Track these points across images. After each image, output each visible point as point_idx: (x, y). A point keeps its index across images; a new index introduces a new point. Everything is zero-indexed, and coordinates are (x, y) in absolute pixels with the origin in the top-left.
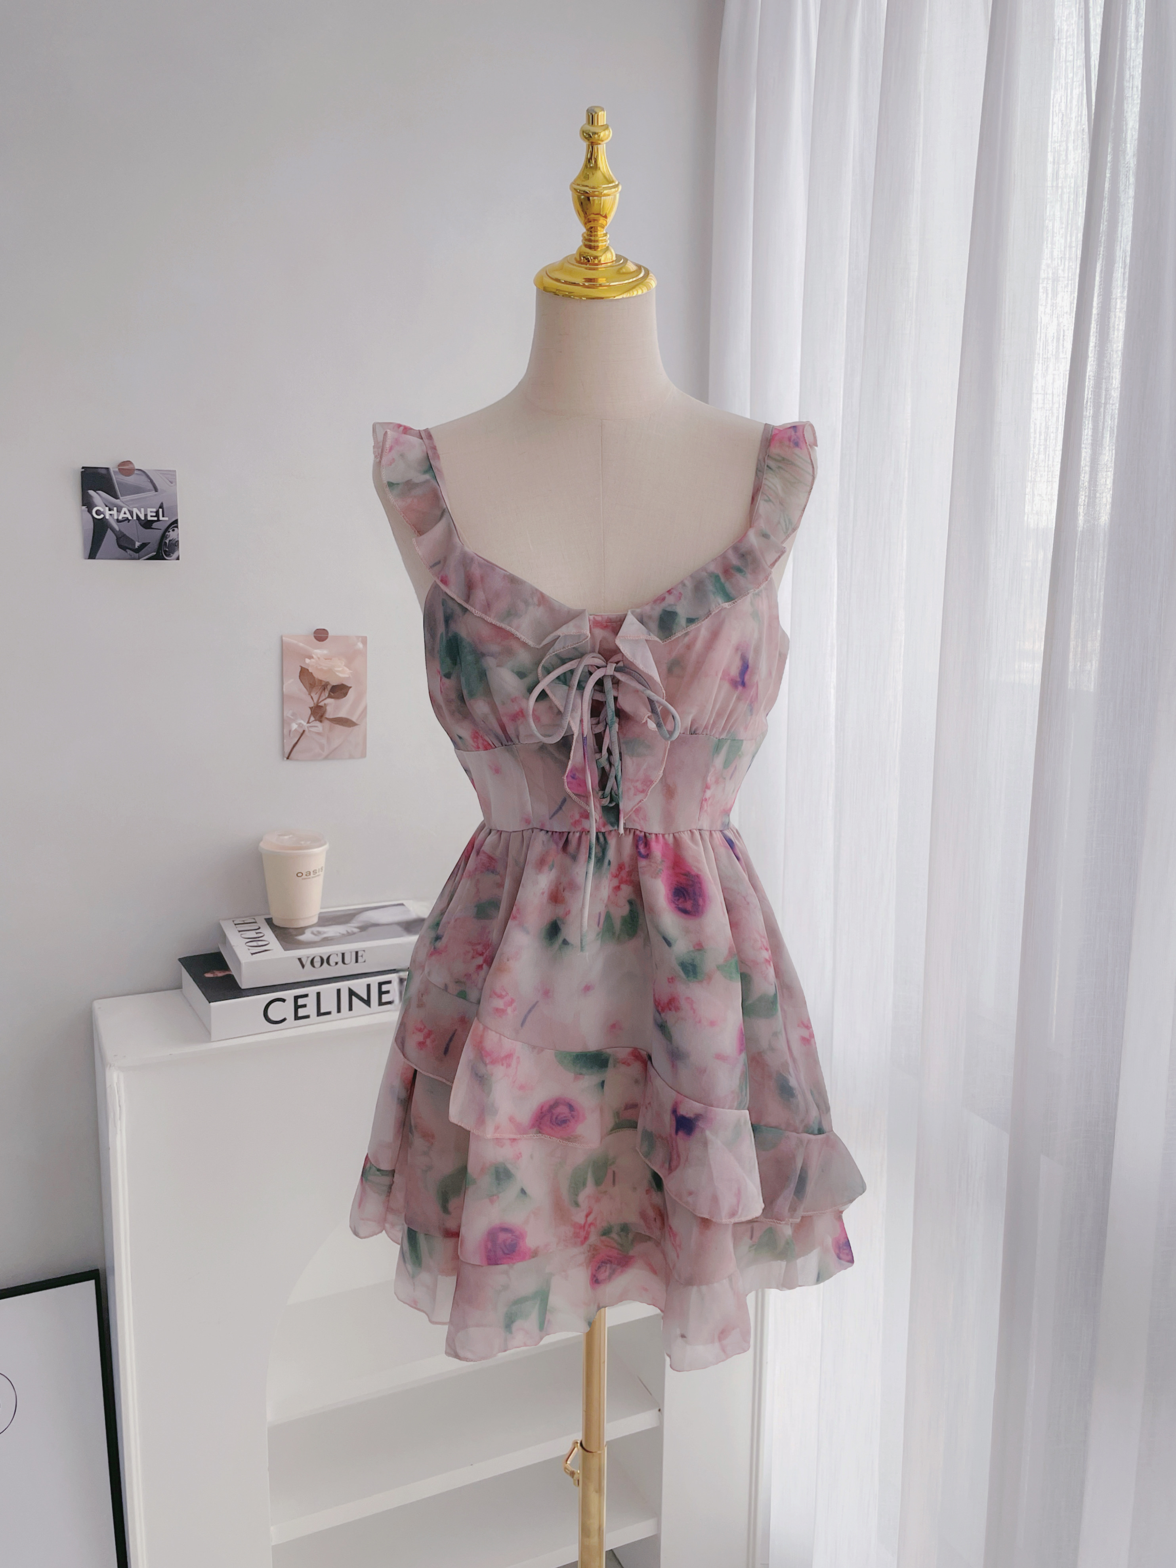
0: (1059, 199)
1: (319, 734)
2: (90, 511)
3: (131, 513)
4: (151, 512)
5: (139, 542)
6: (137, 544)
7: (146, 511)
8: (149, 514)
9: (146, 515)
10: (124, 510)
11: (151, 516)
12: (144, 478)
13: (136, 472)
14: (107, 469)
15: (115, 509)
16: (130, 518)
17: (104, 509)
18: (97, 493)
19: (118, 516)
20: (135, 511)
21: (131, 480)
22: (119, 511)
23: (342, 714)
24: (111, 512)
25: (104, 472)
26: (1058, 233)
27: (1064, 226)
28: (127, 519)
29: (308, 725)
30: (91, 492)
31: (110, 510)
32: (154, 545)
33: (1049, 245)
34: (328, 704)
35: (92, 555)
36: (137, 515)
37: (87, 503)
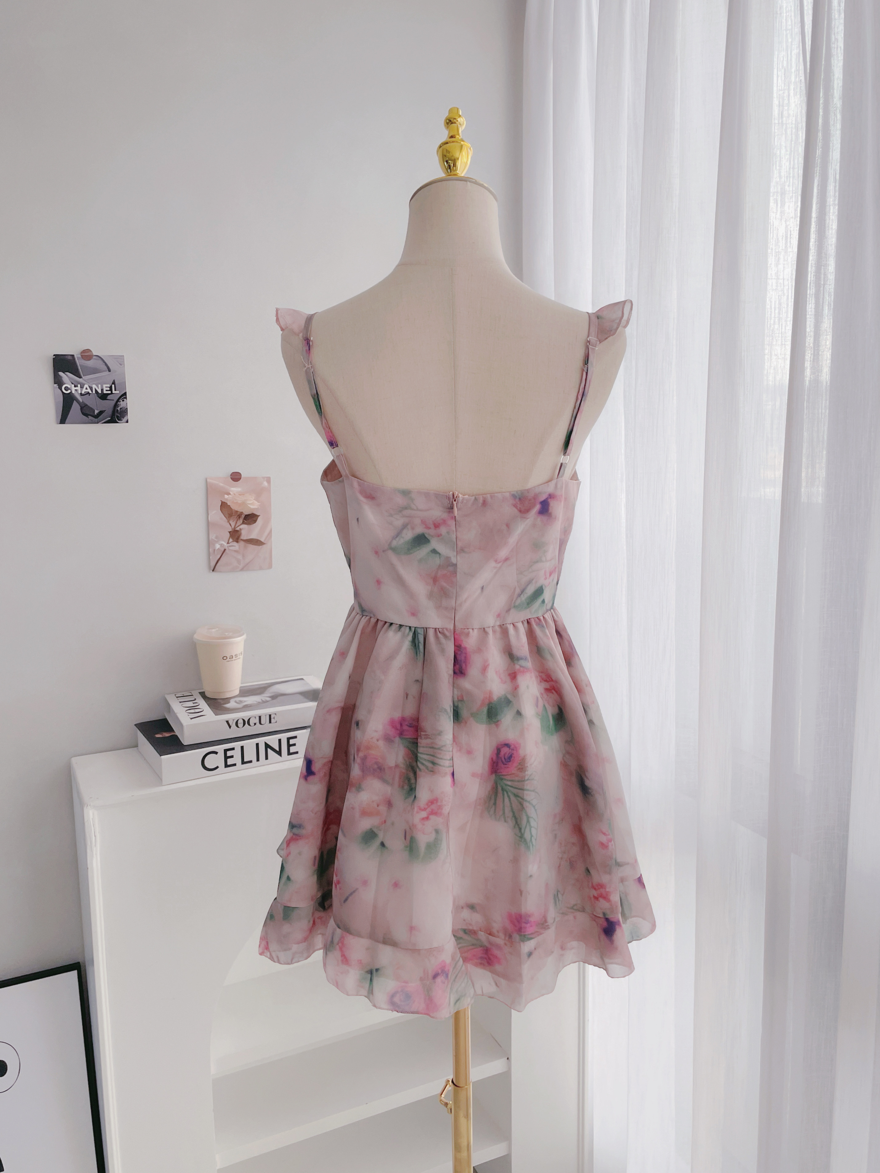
0: (784, 133)
1: (236, 551)
2: (60, 388)
3: (91, 388)
4: (106, 387)
5: (97, 410)
6: (96, 412)
7: (102, 386)
8: (105, 389)
9: (102, 390)
10: (86, 386)
11: (107, 390)
12: (100, 361)
13: (94, 357)
14: (73, 356)
15: (79, 386)
16: (90, 392)
17: (71, 386)
18: (65, 374)
19: (81, 391)
20: (94, 386)
21: (90, 363)
22: (82, 387)
23: (253, 536)
24: (76, 388)
25: (70, 358)
26: (784, 158)
27: (788, 153)
28: (88, 393)
29: (228, 545)
30: (61, 373)
31: (75, 386)
32: (109, 411)
33: (778, 168)
34: (242, 529)
35: (63, 420)
36: (96, 390)
37: (58, 382)
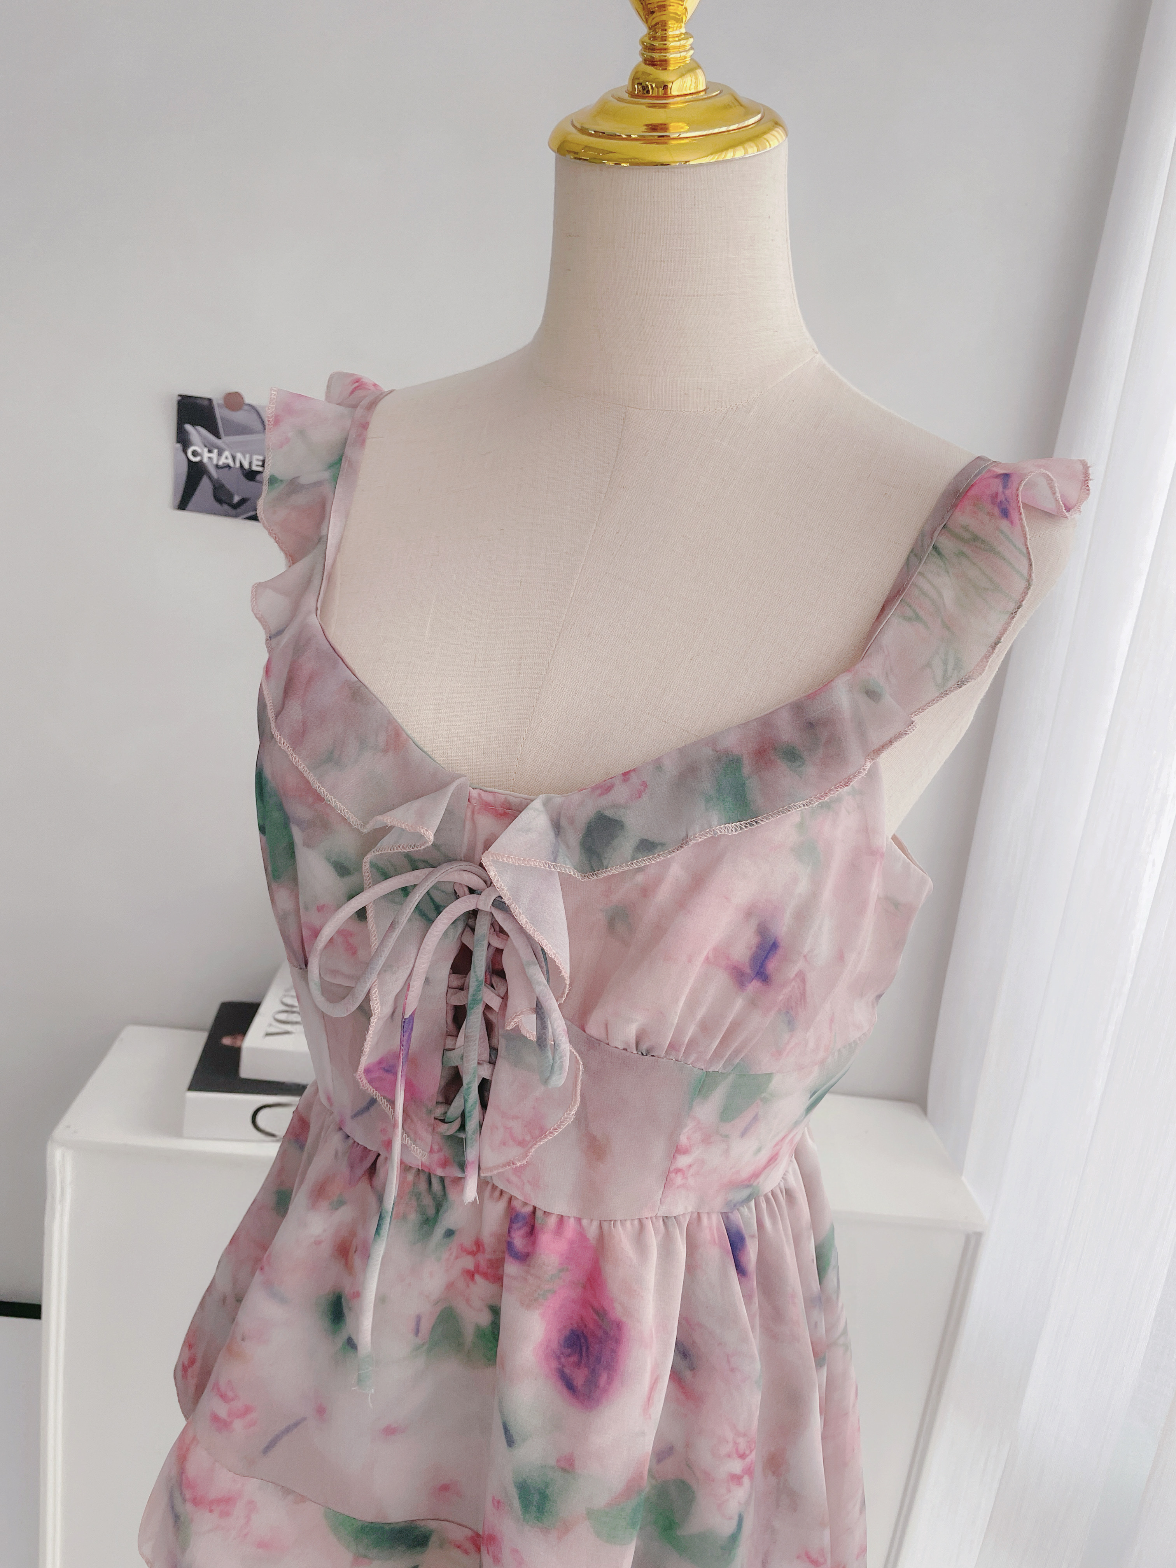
2: (185, 451)
3: (234, 458)
4: (258, 460)
5: (239, 495)
6: (236, 499)
7: (251, 458)
8: (255, 463)
9: (250, 464)
10: (227, 453)
11: (257, 466)
12: (255, 415)
13: (246, 407)
14: (210, 400)
15: (216, 451)
16: (232, 464)
17: (203, 451)
18: (196, 430)
19: (218, 460)
20: (239, 456)
21: (239, 417)
22: (220, 454)
24: (210, 455)
25: (206, 403)
28: (228, 466)
30: (188, 427)
31: (210, 451)
35: (183, 505)
36: (240, 462)
37: (183, 440)
